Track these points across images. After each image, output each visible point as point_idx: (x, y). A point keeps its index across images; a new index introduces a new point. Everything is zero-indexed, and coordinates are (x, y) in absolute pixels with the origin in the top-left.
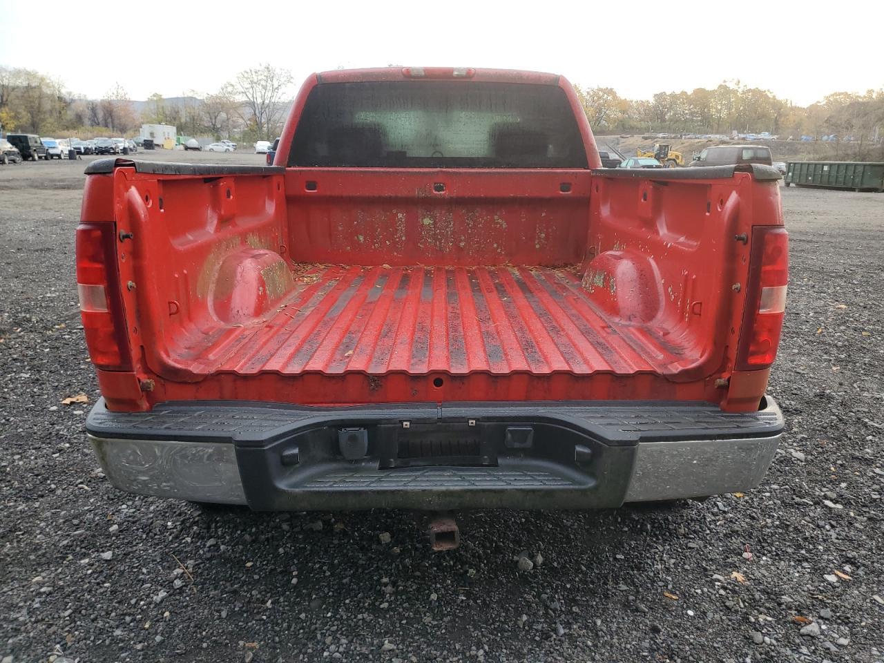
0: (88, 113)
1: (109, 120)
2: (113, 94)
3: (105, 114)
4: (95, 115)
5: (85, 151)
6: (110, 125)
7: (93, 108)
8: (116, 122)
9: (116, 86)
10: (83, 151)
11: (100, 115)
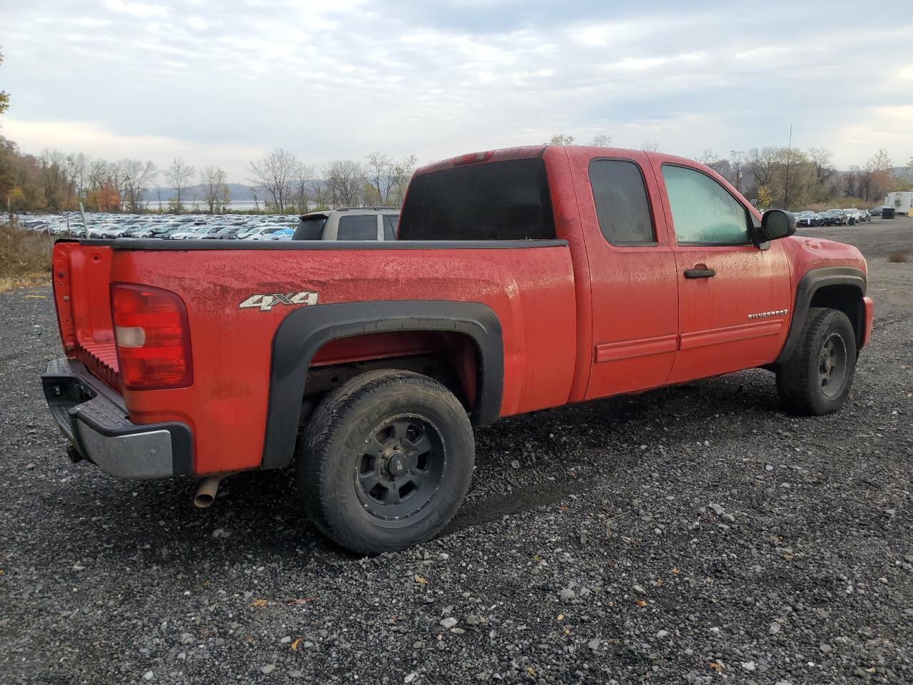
0: (845, 184)
1: (865, 190)
2: (874, 163)
3: (861, 185)
4: (851, 186)
5: (811, 223)
6: (865, 197)
7: (850, 178)
8: (872, 191)
9: (879, 154)
10: (809, 222)
11: (857, 185)
